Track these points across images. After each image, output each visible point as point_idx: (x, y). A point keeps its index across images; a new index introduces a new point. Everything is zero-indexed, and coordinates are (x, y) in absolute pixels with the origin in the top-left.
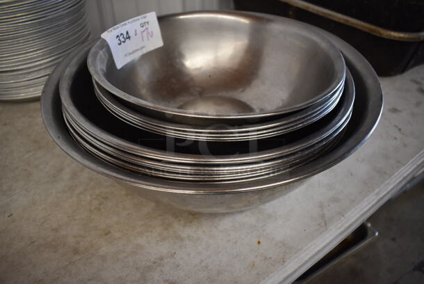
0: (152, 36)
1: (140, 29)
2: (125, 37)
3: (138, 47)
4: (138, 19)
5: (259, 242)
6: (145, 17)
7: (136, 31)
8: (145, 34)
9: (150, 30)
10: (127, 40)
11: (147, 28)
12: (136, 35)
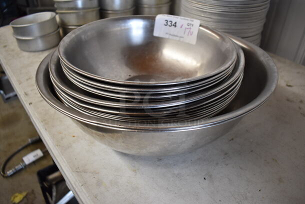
0: (191, 35)
1: (185, 26)
2: (173, 24)
3: (179, 35)
4: (188, 20)
5: (74, 136)
6: (192, 21)
7: (182, 25)
8: (187, 31)
9: (192, 30)
10: (173, 27)
11: (190, 28)
12: (181, 27)
